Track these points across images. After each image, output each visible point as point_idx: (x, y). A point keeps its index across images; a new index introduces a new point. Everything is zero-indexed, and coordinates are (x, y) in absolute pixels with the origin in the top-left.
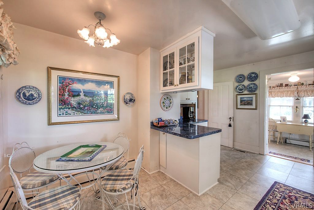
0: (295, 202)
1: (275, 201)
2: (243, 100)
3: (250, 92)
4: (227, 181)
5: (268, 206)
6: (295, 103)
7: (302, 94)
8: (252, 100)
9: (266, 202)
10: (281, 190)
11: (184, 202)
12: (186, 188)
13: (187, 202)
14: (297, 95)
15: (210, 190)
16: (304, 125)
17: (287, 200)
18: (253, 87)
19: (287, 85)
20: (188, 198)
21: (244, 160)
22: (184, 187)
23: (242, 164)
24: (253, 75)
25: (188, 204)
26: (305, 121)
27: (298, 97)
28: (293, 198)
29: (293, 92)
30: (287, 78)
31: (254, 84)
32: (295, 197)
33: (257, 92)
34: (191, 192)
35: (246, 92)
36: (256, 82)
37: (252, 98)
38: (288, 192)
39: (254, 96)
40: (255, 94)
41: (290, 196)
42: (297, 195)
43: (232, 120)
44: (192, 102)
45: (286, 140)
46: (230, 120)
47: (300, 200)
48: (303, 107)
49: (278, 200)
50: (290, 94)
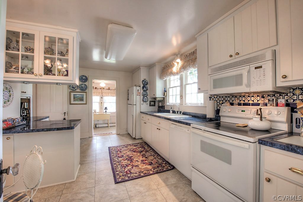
0: (121, 151)
1: (115, 155)
2: (76, 97)
3: (82, 91)
4: (84, 161)
5: (115, 158)
6: (100, 100)
7: (104, 94)
8: (83, 97)
9: (113, 158)
10: (114, 149)
11: (68, 192)
12: (57, 185)
13: (70, 190)
14: (101, 95)
15: (78, 172)
16: (105, 113)
17: (119, 152)
18: (84, 87)
19: (96, 88)
20: (67, 188)
21: (83, 145)
22: (55, 186)
23: (85, 147)
24: (84, 78)
25: (73, 190)
26: (106, 111)
27: (102, 96)
28: (119, 150)
29: (99, 93)
30: (99, 84)
31: (85, 85)
32: (120, 149)
33: (87, 91)
34: (66, 183)
35: (78, 90)
36: (86, 83)
37: (83, 95)
38: (116, 149)
39: (85, 94)
40: (86, 92)
41: (118, 150)
42: (120, 148)
43: (66, 114)
44: (28, 96)
45: (96, 126)
46: (65, 115)
47: (123, 149)
48: (104, 102)
49: (116, 154)
50: (98, 95)
